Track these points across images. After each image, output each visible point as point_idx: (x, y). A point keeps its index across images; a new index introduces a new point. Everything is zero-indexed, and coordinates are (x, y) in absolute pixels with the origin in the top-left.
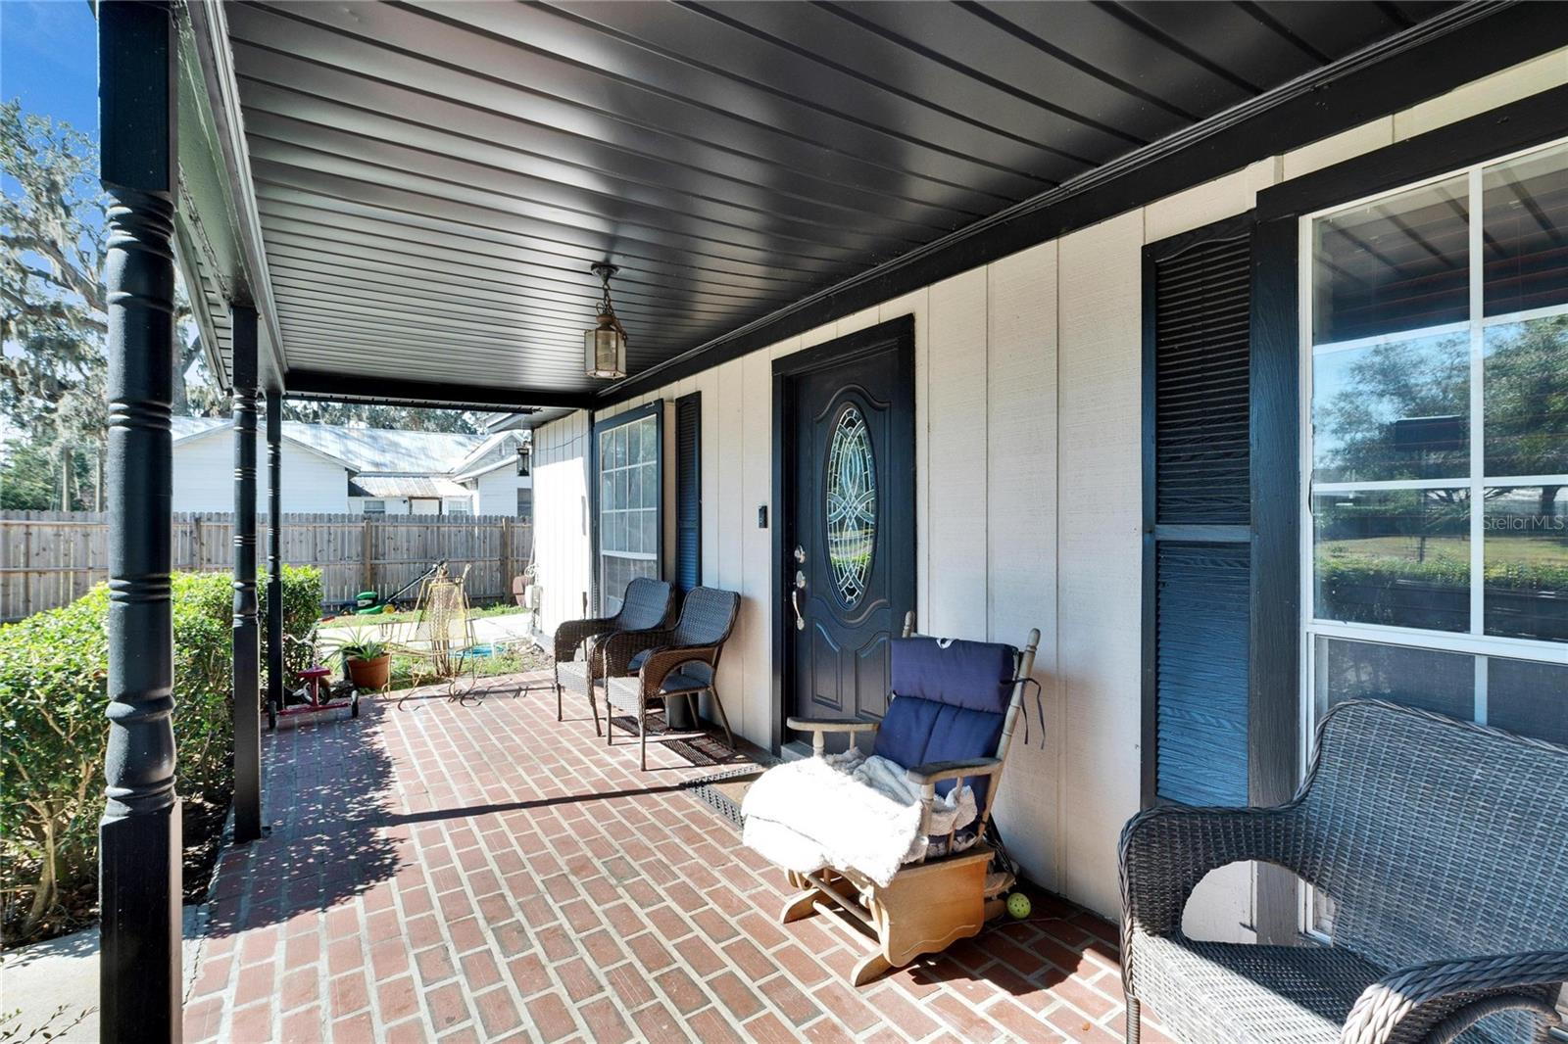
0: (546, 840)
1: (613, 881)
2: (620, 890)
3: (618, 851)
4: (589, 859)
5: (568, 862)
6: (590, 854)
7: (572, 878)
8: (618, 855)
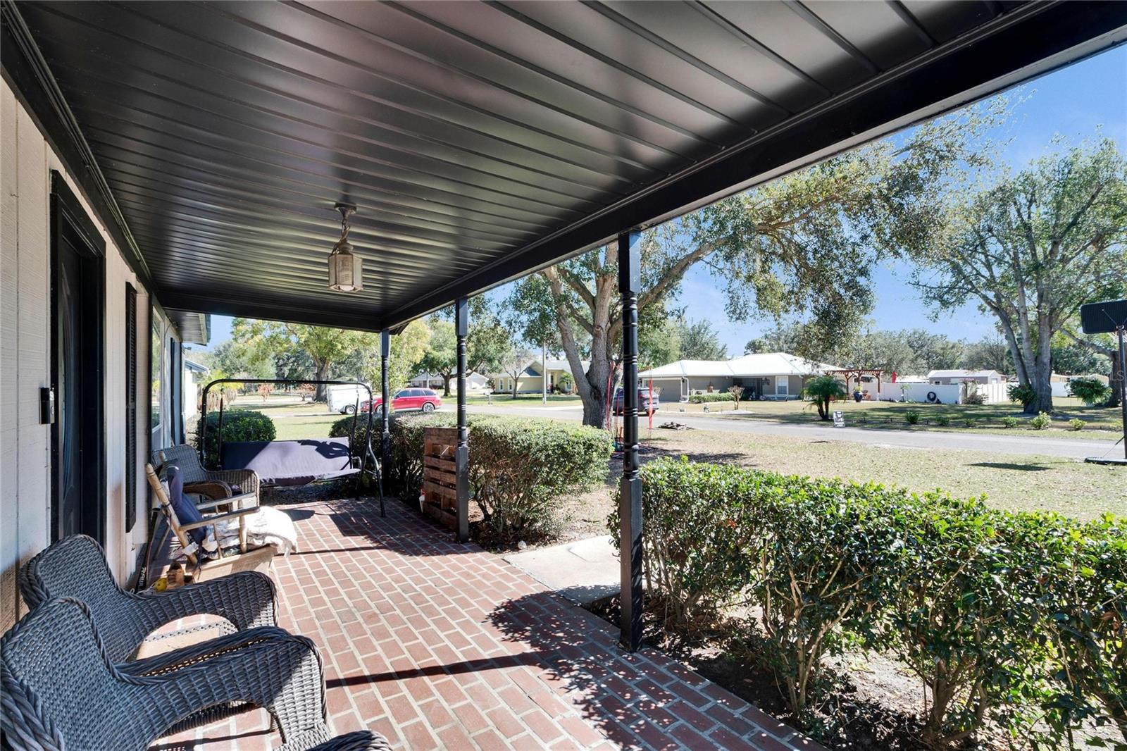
0: (395, 637)
1: (354, 610)
2: (351, 605)
3: (345, 627)
4: (366, 622)
5: (379, 620)
6: (364, 626)
7: (378, 612)
8: (345, 624)
